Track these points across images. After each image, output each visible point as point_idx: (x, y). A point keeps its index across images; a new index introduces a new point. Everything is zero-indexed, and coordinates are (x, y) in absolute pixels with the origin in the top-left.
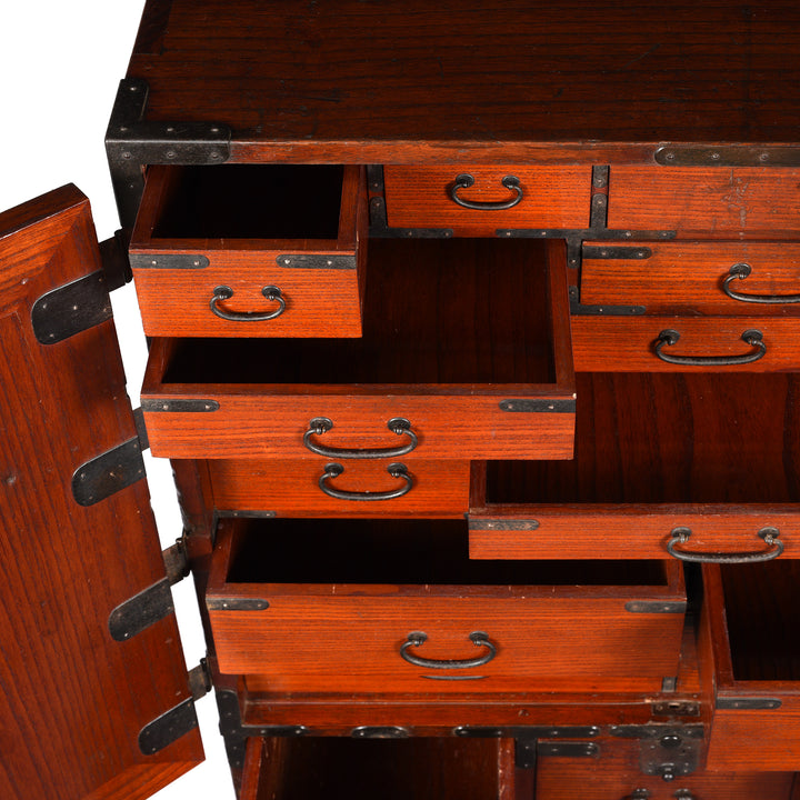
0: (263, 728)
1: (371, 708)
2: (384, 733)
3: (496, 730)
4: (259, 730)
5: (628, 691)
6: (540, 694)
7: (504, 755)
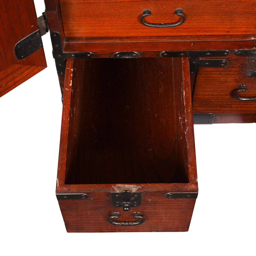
0: (72, 54)
1: (122, 44)
2: (128, 55)
3: (181, 53)
4: (71, 54)
5: (243, 34)
6: (201, 36)
7: (185, 63)
